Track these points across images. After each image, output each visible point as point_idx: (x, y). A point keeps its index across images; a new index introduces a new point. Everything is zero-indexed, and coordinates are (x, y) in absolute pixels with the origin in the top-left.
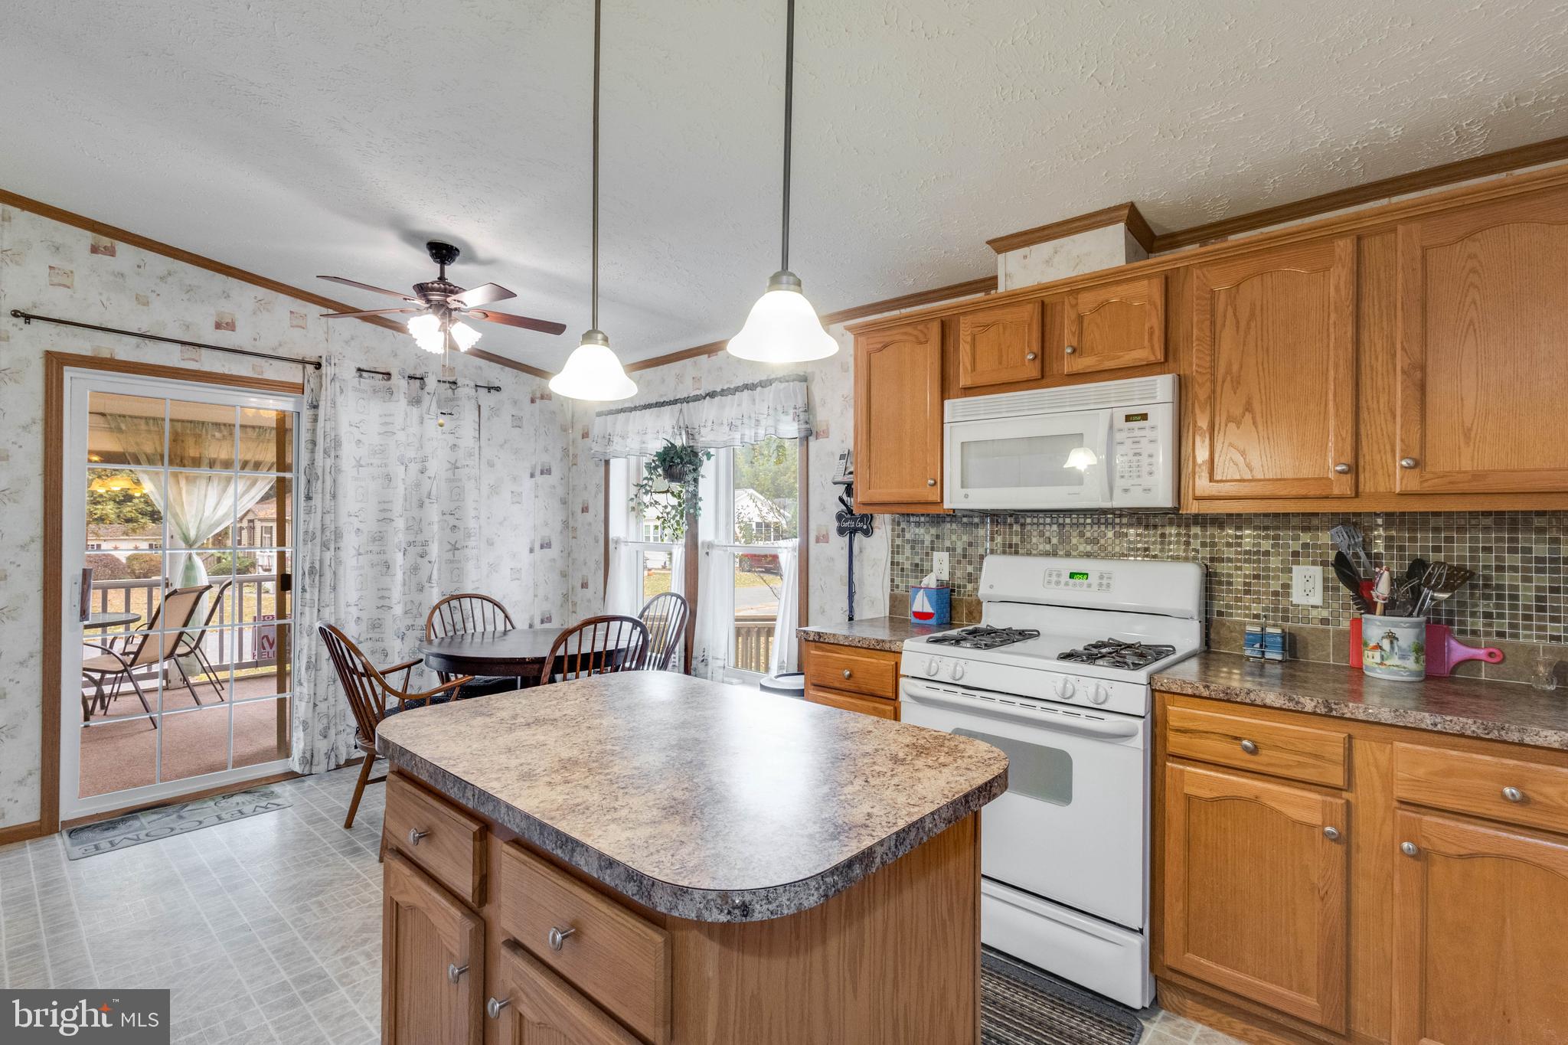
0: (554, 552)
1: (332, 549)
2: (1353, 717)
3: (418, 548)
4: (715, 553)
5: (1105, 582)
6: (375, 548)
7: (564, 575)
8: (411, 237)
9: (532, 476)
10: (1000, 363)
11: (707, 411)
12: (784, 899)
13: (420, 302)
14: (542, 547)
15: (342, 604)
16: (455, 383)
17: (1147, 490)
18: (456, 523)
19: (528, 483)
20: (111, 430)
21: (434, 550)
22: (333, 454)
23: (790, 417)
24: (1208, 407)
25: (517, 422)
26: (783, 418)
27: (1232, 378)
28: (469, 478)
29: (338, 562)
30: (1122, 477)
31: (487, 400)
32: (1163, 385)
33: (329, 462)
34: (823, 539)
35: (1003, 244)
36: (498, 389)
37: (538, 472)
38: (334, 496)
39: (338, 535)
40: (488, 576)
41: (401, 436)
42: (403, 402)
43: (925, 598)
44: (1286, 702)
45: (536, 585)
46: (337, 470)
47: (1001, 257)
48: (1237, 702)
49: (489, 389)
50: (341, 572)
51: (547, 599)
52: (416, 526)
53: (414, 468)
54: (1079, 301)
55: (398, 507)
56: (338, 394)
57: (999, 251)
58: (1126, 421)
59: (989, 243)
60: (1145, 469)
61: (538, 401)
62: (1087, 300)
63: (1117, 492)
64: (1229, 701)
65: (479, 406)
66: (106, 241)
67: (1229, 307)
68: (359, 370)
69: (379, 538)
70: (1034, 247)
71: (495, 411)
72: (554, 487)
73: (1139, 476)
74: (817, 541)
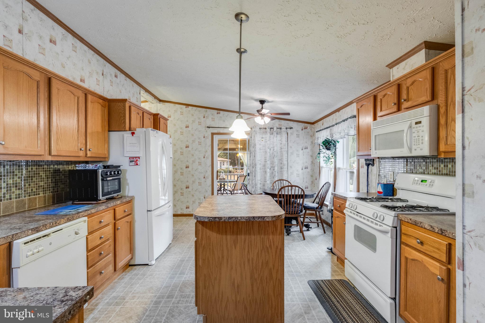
0: (309, 170)
1: (254, 168)
2: (449, 236)
3: (272, 168)
4: (341, 171)
5: (431, 184)
6: (264, 168)
7: (312, 176)
8: (256, 100)
9: (302, 150)
10: (388, 107)
11: (335, 128)
12: (202, 218)
13: (258, 114)
14: (305, 168)
15: (256, 179)
16: (281, 128)
17: (421, 149)
18: (282, 162)
19: (301, 152)
20: (234, 144)
21: (276, 168)
22: (254, 148)
23: (353, 129)
24: (444, 116)
25: (298, 136)
26: (351, 129)
27: (453, 103)
28: (284, 151)
29: (255, 170)
30: (414, 145)
31: (289, 131)
32: (426, 110)
33: (254, 149)
34: (362, 167)
35: (391, 65)
36: (292, 128)
37: (304, 149)
38: (255, 157)
39: (255, 165)
40: (290, 175)
41: (268, 142)
42: (269, 134)
43: (380, 187)
44: (430, 228)
45: (303, 178)
46: (255, 151)
47: (391, 70)
48: (418, 226)
49: (290, 128)
50: (256, 173)
51: (307, 182)
52: (272, 163)
53: (272, 149)
54: (407, 82)
55: (268, 158)
56: (255, 134)
57: (390, 68)
58: (416, 124)
59: (387, 66)
60: (421, 142)
61: (303, 130)
62: (409, 81)
63: (413, 150)
64: (416, 225)
65: (288, 133)
66: (219, 111)
67: (452, 75)
68: (260, 128)
69: (264, 166)
70: (400, 64)
71: (292, 134)
72: (309, 152)
73: (419, 144)
74: (361, 168)
